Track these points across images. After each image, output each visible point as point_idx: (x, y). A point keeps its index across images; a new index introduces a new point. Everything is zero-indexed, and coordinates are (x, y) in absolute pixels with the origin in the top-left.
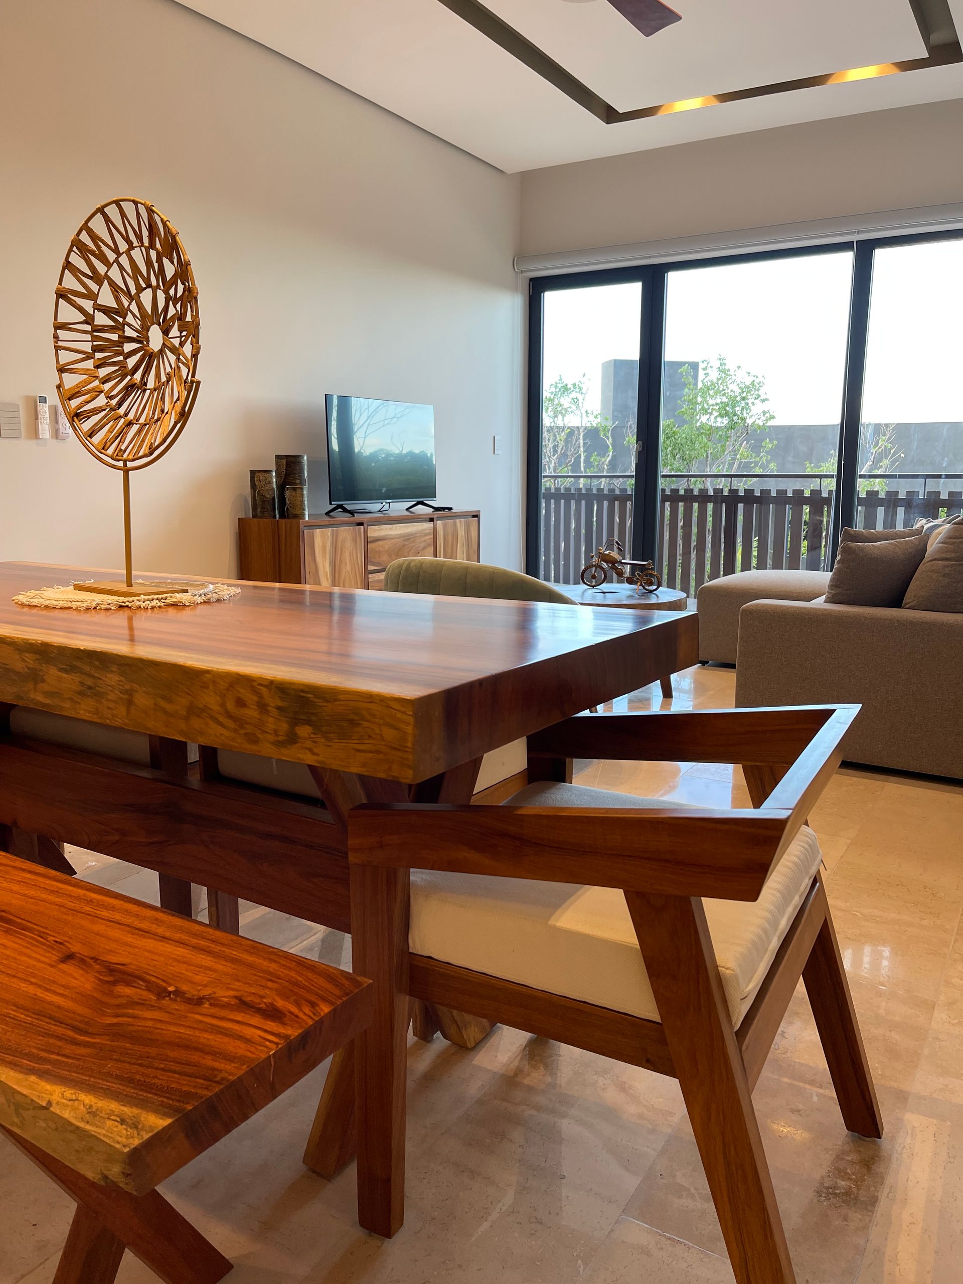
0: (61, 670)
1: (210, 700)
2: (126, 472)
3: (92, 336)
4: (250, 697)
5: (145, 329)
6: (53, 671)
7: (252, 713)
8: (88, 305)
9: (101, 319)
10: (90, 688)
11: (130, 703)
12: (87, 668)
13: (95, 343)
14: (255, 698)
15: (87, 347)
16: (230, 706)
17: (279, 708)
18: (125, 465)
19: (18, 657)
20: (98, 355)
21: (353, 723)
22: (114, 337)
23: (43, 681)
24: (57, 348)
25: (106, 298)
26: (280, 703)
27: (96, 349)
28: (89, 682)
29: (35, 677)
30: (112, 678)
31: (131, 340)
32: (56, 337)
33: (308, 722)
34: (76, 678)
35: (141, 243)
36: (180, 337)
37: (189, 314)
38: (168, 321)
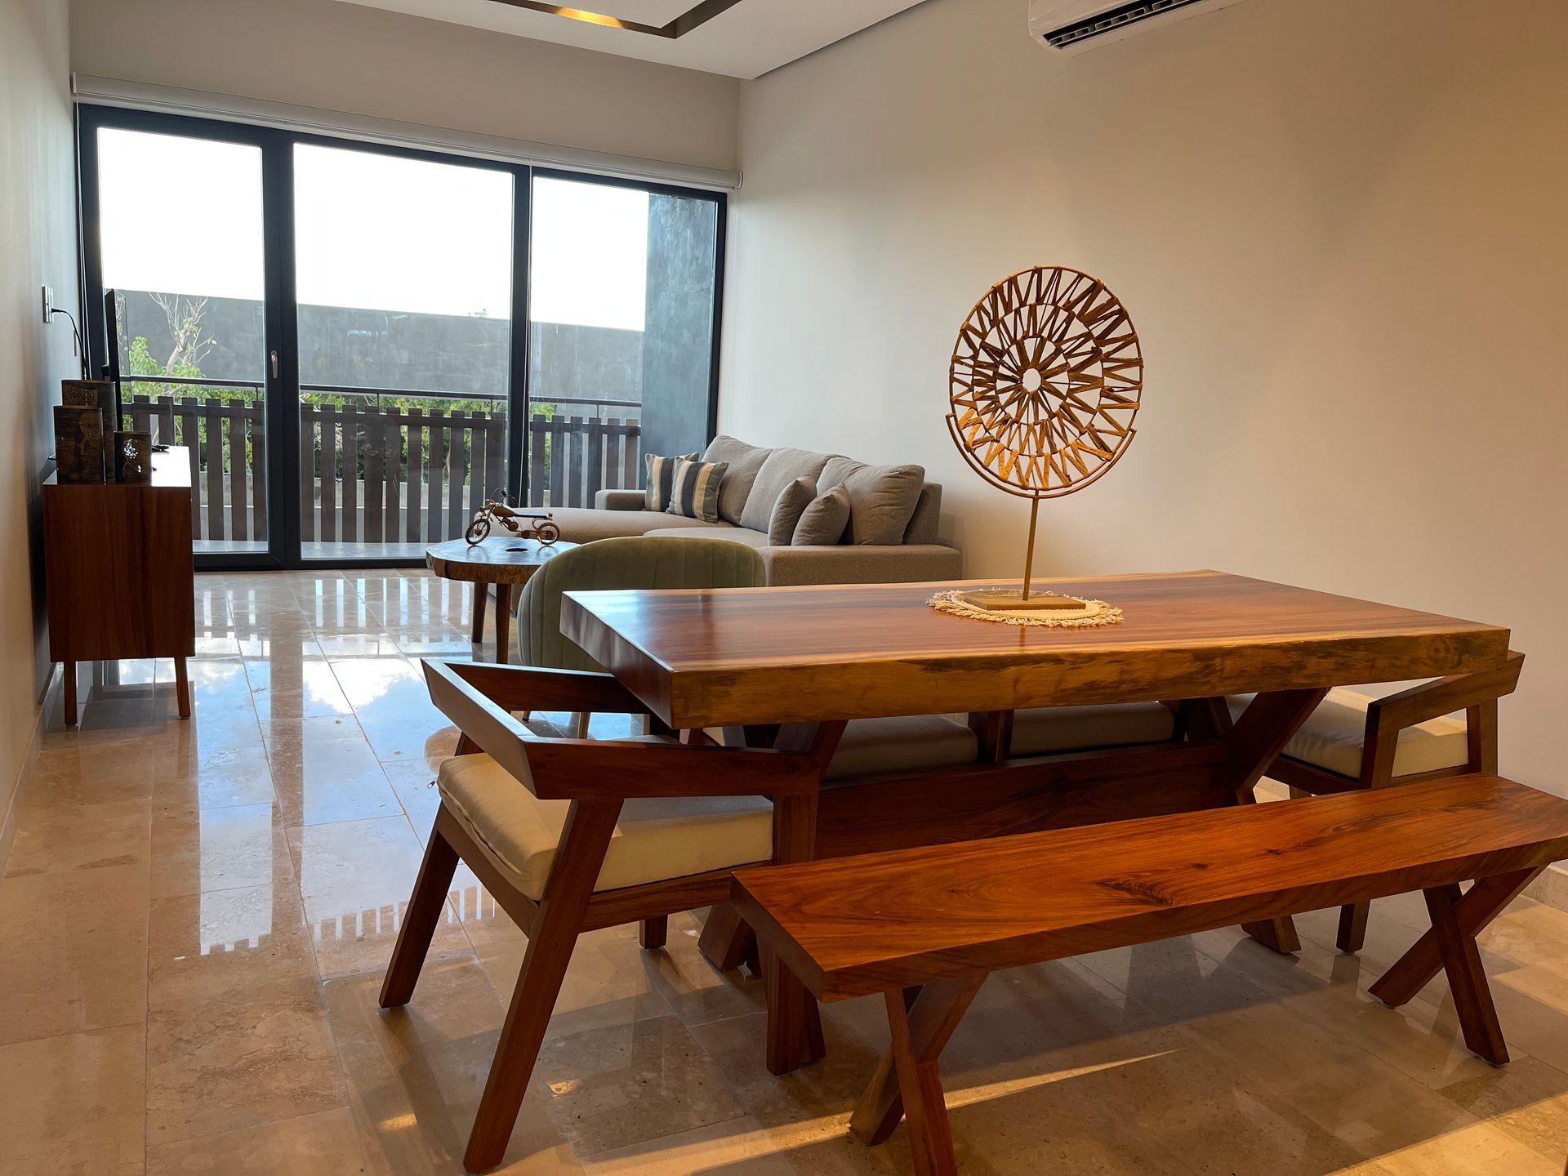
0: (1320, 658)
1: (1422, 653)
2: (1036, 499)
3: (974, 370)
4: (1441, 646)
5: (1021, 371)
6: (1314, 659)
7: (1442, 654)
8: (977, 341)
9: (983, 357)
10: (1342, 664)
11: (1373, 666)
12: (1341, 652)
13: (975, 377)
14: (1444, 646)
15: (968, 380)
16: (1432, 653)
17: (1455, 648)
18: (1037, 493)
19: (1284, 656)
20: (977, 389)
21: (1486, 647)
22: (990, 373)
23: (1305, 668)
24: (952, 380)
25: (993, 339)
26: (1455, 645)
27: (976, 383)
28: (1342, 660)
29: (1300, 667)
30: (1360, 654)
31: (1005, 378)
32: (952, 369)
33: (1468, 652)
34: (1333, 660)
35: (1054, 303)
36: (1069, 384)
37: (1095, 370)
38: (1052, 369)
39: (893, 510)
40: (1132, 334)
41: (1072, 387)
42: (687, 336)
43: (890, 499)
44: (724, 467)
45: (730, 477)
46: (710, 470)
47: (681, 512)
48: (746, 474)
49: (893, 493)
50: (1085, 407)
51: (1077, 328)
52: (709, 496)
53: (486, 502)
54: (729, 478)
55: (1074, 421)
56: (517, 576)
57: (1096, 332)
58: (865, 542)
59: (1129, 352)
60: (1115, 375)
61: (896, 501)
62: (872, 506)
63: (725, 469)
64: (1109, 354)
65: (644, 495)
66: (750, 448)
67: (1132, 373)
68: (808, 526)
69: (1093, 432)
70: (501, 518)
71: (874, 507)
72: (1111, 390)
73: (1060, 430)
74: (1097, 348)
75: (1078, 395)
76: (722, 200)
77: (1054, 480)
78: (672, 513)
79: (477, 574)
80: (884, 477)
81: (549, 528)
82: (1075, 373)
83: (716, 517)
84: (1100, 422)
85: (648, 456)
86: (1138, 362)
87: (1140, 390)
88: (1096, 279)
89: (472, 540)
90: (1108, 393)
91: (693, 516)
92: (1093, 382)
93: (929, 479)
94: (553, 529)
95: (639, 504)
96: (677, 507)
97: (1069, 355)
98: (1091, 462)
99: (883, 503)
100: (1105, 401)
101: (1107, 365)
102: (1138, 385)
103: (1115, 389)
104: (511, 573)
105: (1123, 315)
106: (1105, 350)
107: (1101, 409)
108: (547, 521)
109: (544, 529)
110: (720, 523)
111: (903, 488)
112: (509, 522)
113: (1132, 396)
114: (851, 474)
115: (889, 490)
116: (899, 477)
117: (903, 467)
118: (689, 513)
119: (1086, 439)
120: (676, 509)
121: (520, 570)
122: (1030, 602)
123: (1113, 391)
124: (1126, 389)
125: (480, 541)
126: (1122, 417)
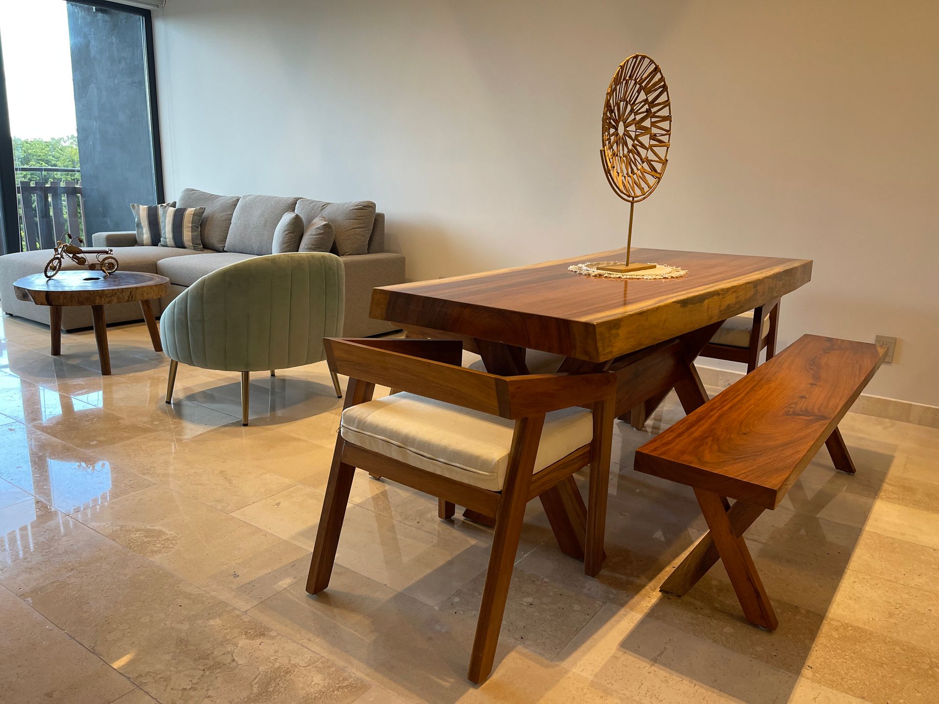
2: (632, 203)
5: (618, 123)
9: (608, 113)
18: (633, 199)
31: (613, 127)
35: (635, 80)
36: (636, 132)
37: (647, 123)
38: (630, 122)
39: (363, 231)
40: (667, 101)
41: (637, 133)
42: (122, 117)
43: (359, 224)
44: (203, 210)
45: (208, 217)
46: (193, 213)
47: (173, 245)
48: (221, 215)
49: (361, 220)
50: (643, 146)
51: (642, 96)
52: (195, 232)
53: (57, 243)
54: (207, 219)
55: (639, 154)
56: (113, 298)
57: (650, 99)
58: (348, 254)
59: (664, 112)
60: (657, 126)
61: (363, 225)
62: (348, 229)
63: (203, 212)
64: (655, 113)
65: (135, 235)
66: (217, 197)
67: (665, 125)
68: (313, 245)
69: (649, 162)
70: (71, 255)
71: (350, 230)
72: (655, 135)
73: (633, 160)
74: (650, 109)
75: (640, 138)
76: (147, 15)
77: (638, 192)
78: (165, 246)
79: (78, 299)
80: (353, 209)
81: (110, 260)
82: (638, 124)
83: (201, 246)
84: (651, 156)
85: (133, 206)
86: (668, 118)
87: (670, 135)
88: (657, 64)
89: (49, 274)
90: (653, 137)
91: (184, 247)
92: (646, 130)
93: (378, 210)
94: (113, 261)
95: (132, 242)
96: (169, 242)
97: (636, 114)
98: (651, 180)
99: (356, 227)
100: (653, 142)
101: (654, 120)
102: (668, 132)
103: (658, 135)
104: (108, 296)
105: (665, 88)
106: (653, 110)
107: (651, 146)
108: (108, 255)
109: (106, 261)
110: (205, 250)
111: (367, 216)
112: (78, 258)
113: (665, 139)
114: (323, 209)
115: (358, 218)
116: (362, 209)
117: (364, 202)
118: (179, 243)
119: (645, 165)
120: (168, 243)
121: (115, 293)
122: (631, 266)
123: (656, 136)
124: (663, 135)
125: (54, 275)
126: (661, 151)
